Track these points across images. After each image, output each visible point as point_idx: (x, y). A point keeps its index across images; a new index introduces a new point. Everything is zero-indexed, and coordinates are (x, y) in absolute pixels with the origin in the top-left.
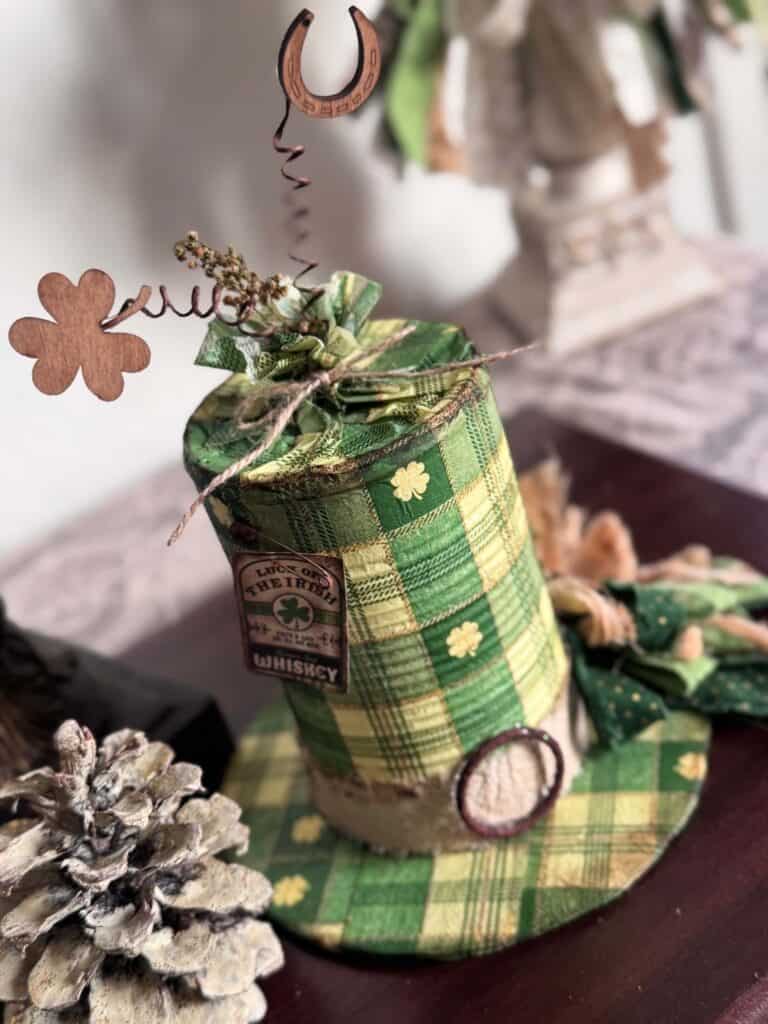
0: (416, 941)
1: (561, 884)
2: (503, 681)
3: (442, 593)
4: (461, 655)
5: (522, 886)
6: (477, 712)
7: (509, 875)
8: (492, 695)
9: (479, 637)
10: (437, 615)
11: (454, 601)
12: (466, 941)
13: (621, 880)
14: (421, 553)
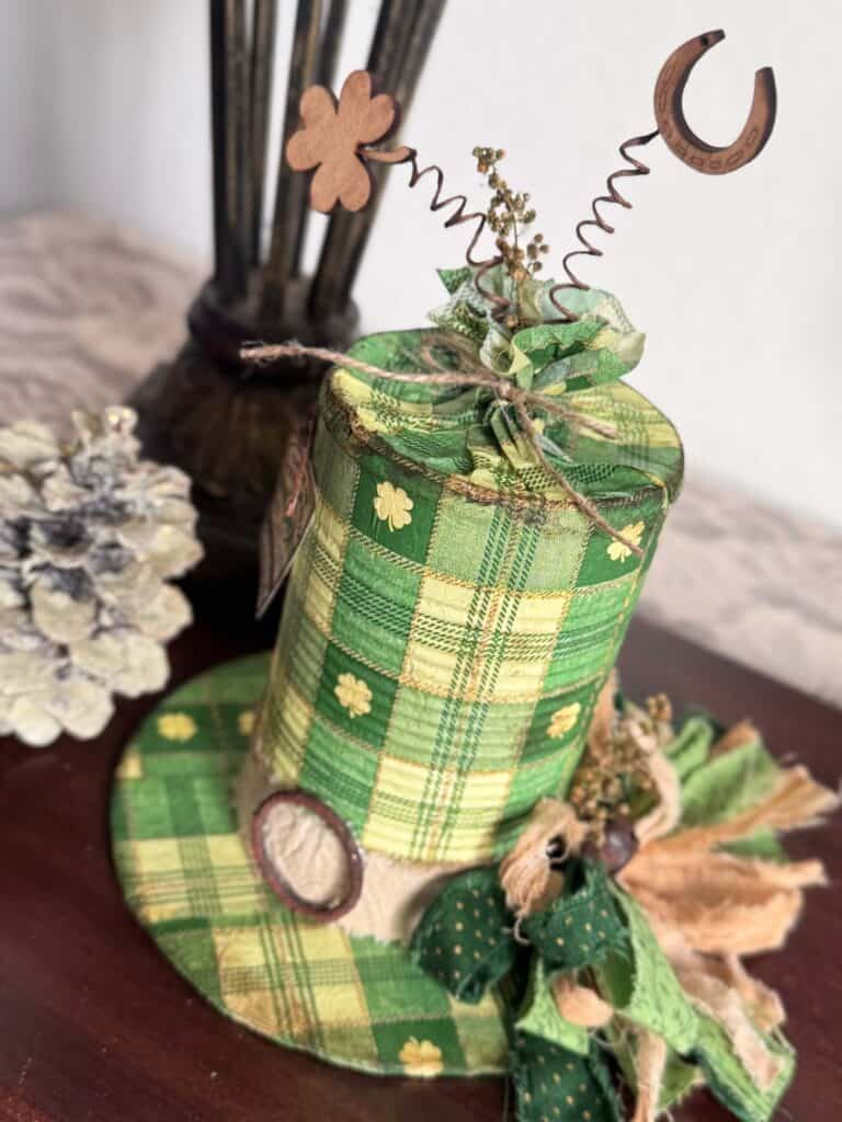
0: (127, 838)
1: (219, 950)
2: (363, 772)
3: (360, 631)
4: (344, 703)
5: (211, 915)
6: (327, 766)
7: (223, 901)
8: (346, 770)
9: (367, 708)
10: (347, 645)
11: (367, 653)
12: (134, 880)
13: (237, 1007)
14: (366, 577)
